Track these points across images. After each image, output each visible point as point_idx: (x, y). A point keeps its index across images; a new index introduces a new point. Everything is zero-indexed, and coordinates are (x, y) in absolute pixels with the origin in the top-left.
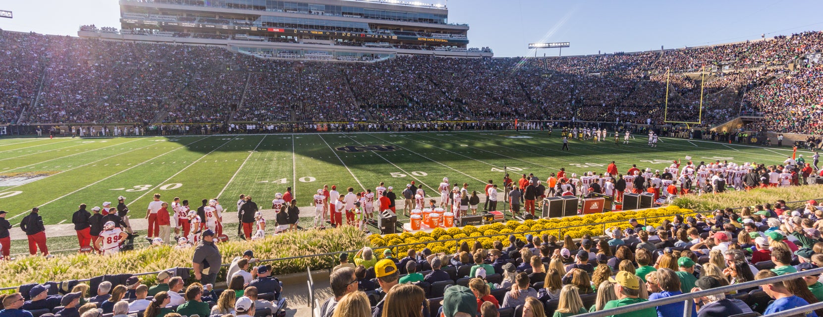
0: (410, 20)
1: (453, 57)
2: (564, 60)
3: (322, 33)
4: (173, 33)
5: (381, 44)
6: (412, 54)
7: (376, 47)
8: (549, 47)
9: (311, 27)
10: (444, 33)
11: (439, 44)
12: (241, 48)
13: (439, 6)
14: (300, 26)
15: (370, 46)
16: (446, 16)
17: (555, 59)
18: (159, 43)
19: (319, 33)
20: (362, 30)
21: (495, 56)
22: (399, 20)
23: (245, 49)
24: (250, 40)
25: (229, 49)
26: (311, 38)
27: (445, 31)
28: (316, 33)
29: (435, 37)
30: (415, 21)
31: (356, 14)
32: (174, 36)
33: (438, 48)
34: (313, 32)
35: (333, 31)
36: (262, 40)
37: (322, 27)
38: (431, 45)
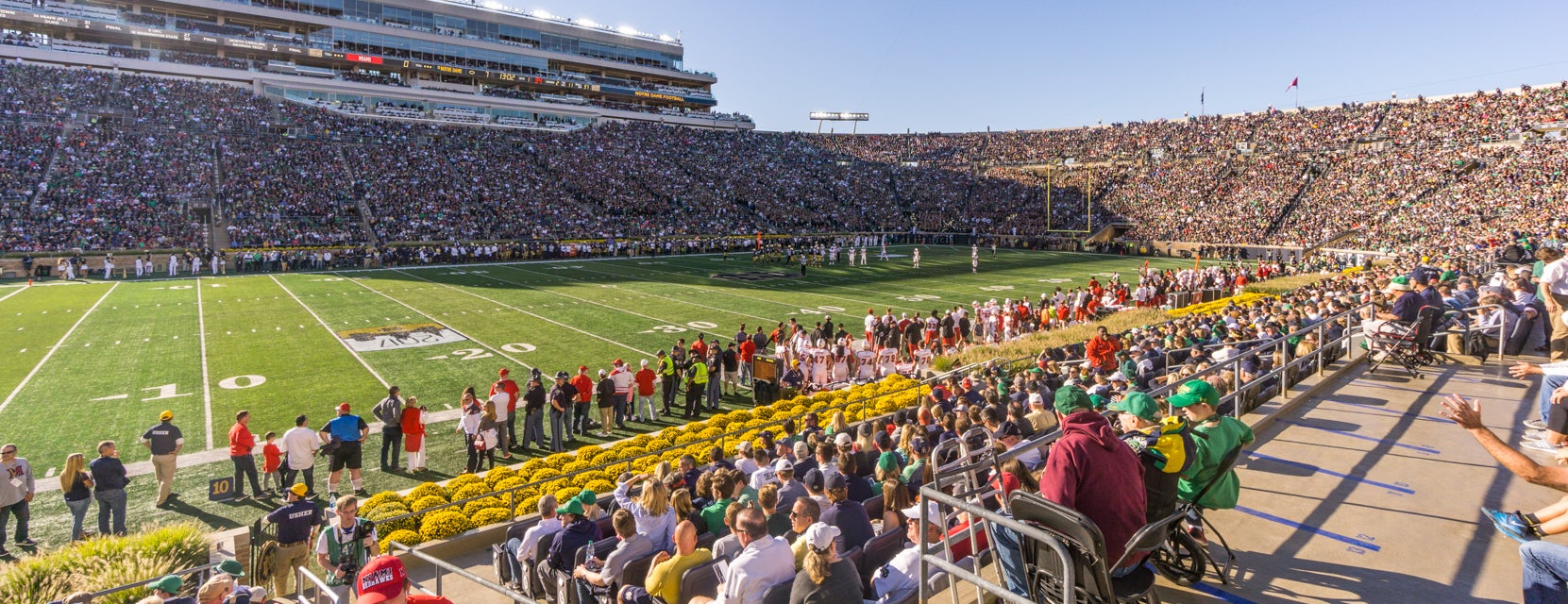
0: (620, 59)
1: (693, 128)
2: (861, 139)
3: (460, 71)
4: (106, 46)
5: (568, 98)
6: (625, 119)
7: (561, 102)
8: (840, 119)
9: (438, 58)
10: (674, 85)
11: (666, 103)
12: (290, 91)
13: (666, 38)
14: (416, 54)
15: (551, 102)
16: (680, 58)
17: (848, 138)
18: (73, 68)
19: (455, 71)
20: (535, 70)
21: (758, 129)
22: (602, 57)
23: (298, 93)
24: (303, 74)
25: (257, 91)
26: (433, 79)
27: (677, 82)
28: (449, 70)
29: (661, 93)
30: (631, 61)
31: (526, 41)
32: (111, 52)
33: (665, 110)
34: (442, 69)
35: (481, 69)
36: (330, 77)
37: (460, 61)
38: (654, 105)
